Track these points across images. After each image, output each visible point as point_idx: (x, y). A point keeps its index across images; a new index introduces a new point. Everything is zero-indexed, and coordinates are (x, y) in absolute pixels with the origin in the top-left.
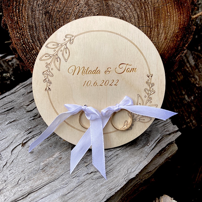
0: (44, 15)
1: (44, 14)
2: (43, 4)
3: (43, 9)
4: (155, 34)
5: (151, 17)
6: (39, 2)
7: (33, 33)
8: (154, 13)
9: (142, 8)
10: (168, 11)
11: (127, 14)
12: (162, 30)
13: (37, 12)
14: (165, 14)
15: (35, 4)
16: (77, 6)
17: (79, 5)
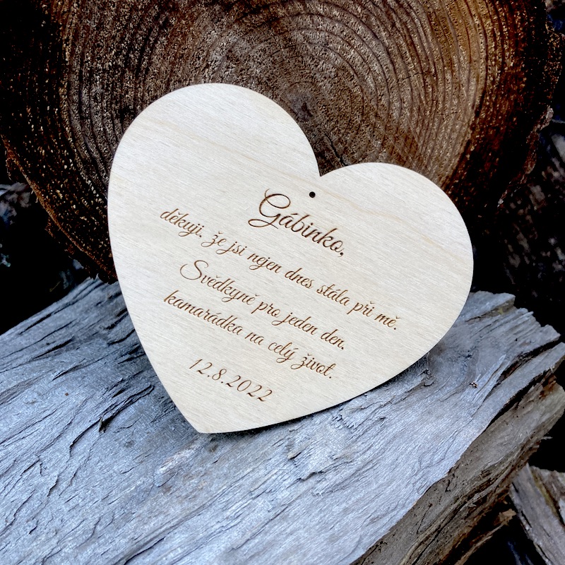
0: (116, 121)
1: (117, 117)
2: (107, 90)
3: (111, 104)
4: (449, 88)
5: (425, 44)
6: (94, 90)
7: (101, 178)
8: (432, 29)
9: (393, 25)
10: (473, 13)
11: (352, 53)
12: (467, 72)
13: (97, 119)
14: (466, 23)
15: (85, 98)
16: (204, 70)
17: (208, 66)
